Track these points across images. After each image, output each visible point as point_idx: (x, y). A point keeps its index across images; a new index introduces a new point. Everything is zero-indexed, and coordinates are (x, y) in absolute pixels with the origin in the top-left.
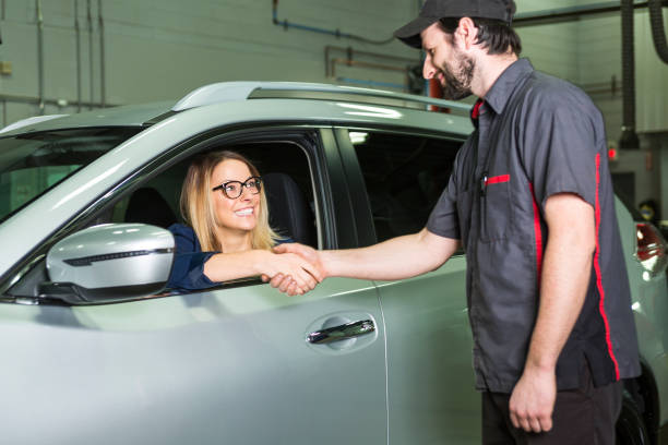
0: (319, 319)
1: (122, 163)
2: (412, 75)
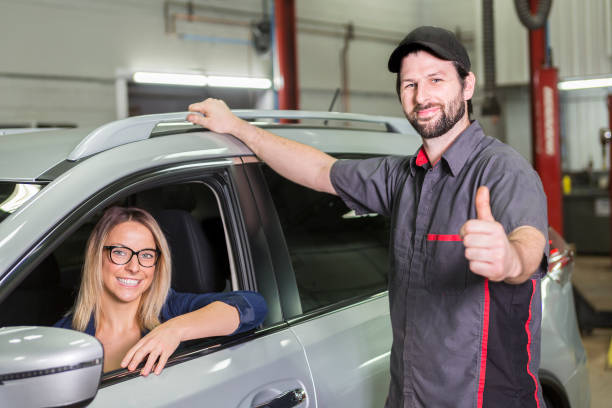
0: (248, 395)
2: (257, 32)
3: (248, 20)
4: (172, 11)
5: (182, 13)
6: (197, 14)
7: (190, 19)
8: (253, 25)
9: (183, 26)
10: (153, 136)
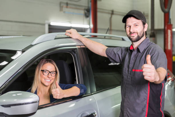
0: (80, 114)
1: (15, 65)
2: (86, 12)
3: (83, 8)
4: (62, 5)
5: (65, 6)
6: (69, 6)
7: (67, 7)
8: (85, 10)
9: (65, 9)
10: (55, 39)
